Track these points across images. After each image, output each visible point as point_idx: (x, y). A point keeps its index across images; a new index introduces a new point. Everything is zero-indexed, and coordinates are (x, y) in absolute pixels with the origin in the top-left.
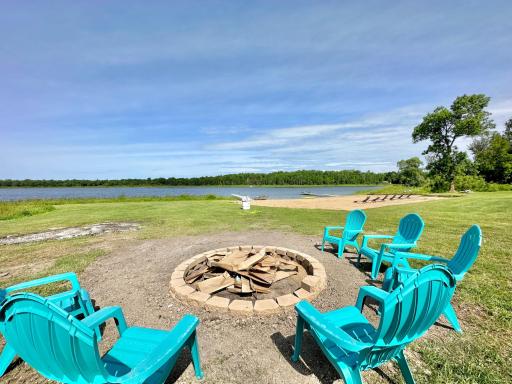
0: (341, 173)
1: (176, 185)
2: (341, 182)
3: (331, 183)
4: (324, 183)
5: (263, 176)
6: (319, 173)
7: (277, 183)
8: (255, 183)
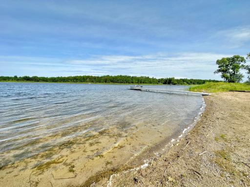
0: (140, 77)
1: (38, 81)
2: (141, 83)
3: (136, 83)
4: (132, 83)
5: (98, 77)
6: (129, 77)
7: (106, 82)
8: (93, 82)
